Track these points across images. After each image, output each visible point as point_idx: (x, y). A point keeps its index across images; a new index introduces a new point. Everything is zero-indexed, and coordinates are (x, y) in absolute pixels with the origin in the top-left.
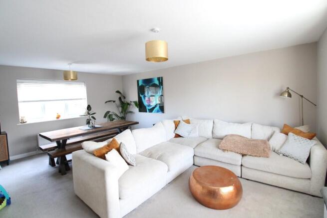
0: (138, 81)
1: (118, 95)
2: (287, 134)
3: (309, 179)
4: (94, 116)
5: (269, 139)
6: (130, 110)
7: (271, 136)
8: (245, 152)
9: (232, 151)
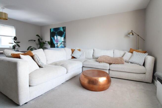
0: (51, 29)
1: (38, 38)
2: (132, 53)
3: (144, 73)
4: (18, 44)
5: (123, 56)
6: (45, 47)
7: (124, 55)
8: (111, 62)
9: (104, 62)
